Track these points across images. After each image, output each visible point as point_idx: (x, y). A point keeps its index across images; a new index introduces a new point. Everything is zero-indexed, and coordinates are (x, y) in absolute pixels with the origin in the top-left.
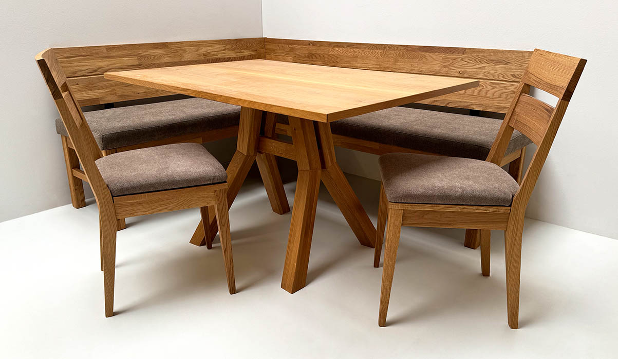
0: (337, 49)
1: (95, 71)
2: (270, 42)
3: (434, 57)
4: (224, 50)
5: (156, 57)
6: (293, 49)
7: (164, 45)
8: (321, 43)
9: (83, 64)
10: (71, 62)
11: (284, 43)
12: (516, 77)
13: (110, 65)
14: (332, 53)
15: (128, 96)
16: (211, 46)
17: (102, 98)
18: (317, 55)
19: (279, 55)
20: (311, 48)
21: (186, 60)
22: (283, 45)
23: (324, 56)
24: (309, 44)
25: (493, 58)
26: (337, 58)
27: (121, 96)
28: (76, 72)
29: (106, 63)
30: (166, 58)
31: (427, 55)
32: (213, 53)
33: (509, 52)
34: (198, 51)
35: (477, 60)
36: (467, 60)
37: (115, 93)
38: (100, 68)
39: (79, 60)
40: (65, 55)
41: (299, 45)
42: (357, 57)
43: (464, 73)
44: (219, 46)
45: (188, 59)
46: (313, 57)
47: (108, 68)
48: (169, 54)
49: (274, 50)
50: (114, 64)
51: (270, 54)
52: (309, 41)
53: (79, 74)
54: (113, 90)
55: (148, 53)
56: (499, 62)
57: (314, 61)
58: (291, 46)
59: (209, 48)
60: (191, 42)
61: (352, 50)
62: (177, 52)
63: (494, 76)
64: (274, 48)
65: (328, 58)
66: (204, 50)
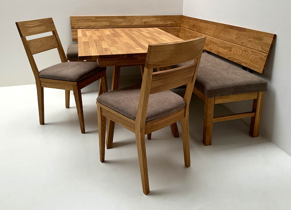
0: (202, 23)
1: (89, 27)
3: (233, 32)
4: (156, 21)
5: (119, 23)
7: (124, 17)
8: (198, 20)
10: (78, 22)
11: (187, 19)
14: (200, 25)
16: (149, 19)
18: (195, 26)
19: (184, 25)
20: (195, 22)
23: (197, 27)
25: (255, 35)
26: (201, 28)
29: (94, 24)
30: (124, 23)
31: (231, 31)
32: (149, 22)
33: (263, 33)
34: (141, 21)
35: (249, 36)
36: (245, 36)
39: (82, 22)
42: (207, 28)
43: (243, 43)
44: (154, 19)
45: (135, 24)
48: (126, 21)
50: (98, 24)
51: (182, 24)
52: (194, 18)
53: (81, 28)
55: (115, 21)
56: (257, 39)
59: (147, 20)
60: (138, 16)
61: (207, 24)
62: (130, 21)
63: (254, 47)
64: (184, 20)
66: (145, 20)
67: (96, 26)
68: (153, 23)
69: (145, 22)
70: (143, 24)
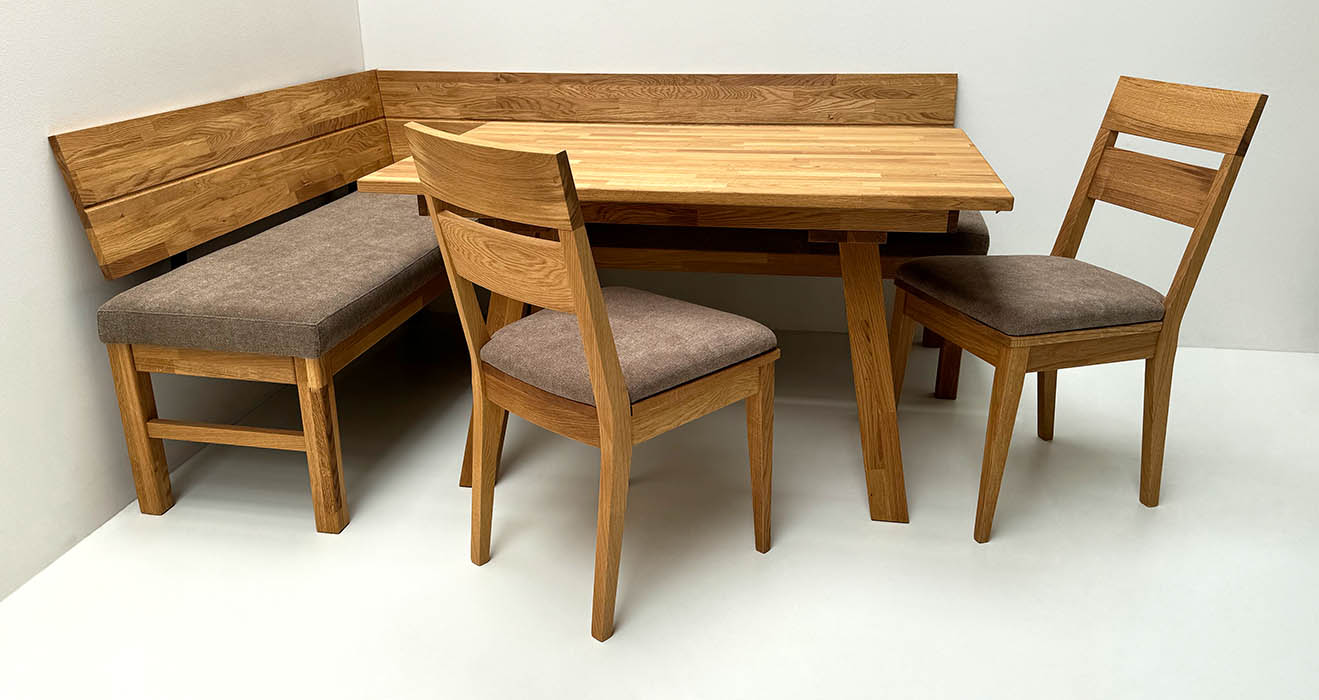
0: (568, 87)
1: (145, 180)
2: (392, 80)
3: (779, 93)
4: (327, 102)
5: (234, 133)
6: (457, 89)
7: (238, 104)
8: (529, 78)
9: (122, 165)
10: (99, 164)
11: (431, 80)
12: (928, 117)
13: (168, 160)
14: (558, 95)
15: (209, 229)
16: (307, 97)
17: (171, 241)
18: (521, 102)
19: (421, 105)
20: (503, 86)
21: (278, 132)
22: (429, 83)
23: (538, 103)
24: (498, 80)
25: (884, 87)
26: (572, 104)
27: (198, 232)
28: (112, 189)
29: (158, 159)
30: (249, 133)
31: (764, 91)
32: (312, 112)
33: (912, 76)
34: (290, 110)
35: (858, 93)
36: (839, 94)
37: (188, 226)
38: (151, 171)
39: (112, 158)
40: (87, 149)
41: (469, 81)
42: (616, 100)
43: (838, 117)
45: (279, 129)
46: (512, 105)
47: (164, 168)
48: (251, 122)
49: (405, 95)
50: (172, 158)
51: (395, 105)
52: (497, 73)
53: (121, 190)
54: (184, 220)
55: (220, 126)
56: (895, 95)
57: (517, 113)
58: (448, 85)
59: (306, 101)
60: (277, 91)
61: (603, 87)
62: (262, 116)
63: (892, 118)
64: (404, 90)
65: (550, 107)
66: (299, 106)
67: (169, 171)
68: (323, 117)
69: (303, 116)
70: (300, 125)
